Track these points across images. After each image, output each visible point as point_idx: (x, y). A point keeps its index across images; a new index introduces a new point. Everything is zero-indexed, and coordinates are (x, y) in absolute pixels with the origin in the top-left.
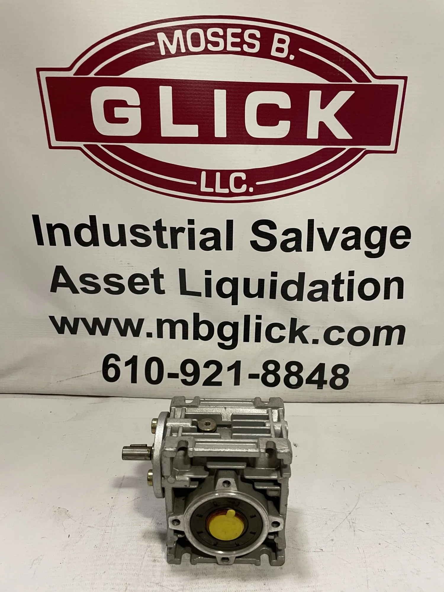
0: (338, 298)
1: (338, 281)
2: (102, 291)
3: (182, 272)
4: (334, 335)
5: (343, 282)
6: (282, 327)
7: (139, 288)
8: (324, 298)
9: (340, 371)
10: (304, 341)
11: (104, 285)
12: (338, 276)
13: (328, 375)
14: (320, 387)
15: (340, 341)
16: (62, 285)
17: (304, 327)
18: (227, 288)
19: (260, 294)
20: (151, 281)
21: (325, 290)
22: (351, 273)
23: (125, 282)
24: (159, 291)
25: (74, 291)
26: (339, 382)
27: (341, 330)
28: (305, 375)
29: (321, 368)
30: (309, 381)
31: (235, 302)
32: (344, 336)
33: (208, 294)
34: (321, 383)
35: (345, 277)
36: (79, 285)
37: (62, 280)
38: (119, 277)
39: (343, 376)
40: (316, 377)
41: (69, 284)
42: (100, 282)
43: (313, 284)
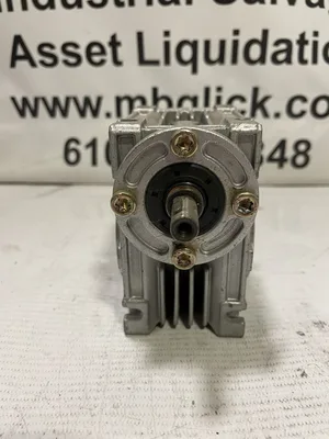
0: (302, 61)
1: (302, 41)
2: (60, 64)
3: (140, 36)
4: (298, 107)
5: (306, 42)
6: (243, 99)
7: (96, 59)
8: (288, 60)
9: (302, 147)
10: (266, 115)
11: (61, 57)
12: (303, 36)
13: (290, 153)
14: (281, 166)
15: (302, 113)
16: (21, 58)
17: (266, 98)
18: (187, 53)
19: (221, 59)
20: (109, 50)
21: (289, 51)
22: (316, 34)
23: (82, 51)
24: (117, 62)
25: (33, 64)
26: (300, 160)
27: (304, 99)
28: (266, 153)
29: (282, 145)
30: (271, 159)
31: (195, 70)
32: (307, 107)
33: (167, 61)
34: (282, 161)
35: (310, 37)
36: (37, 57)
37: (20, 52)
38: (76, 46)
39: (305, 153)
40: (277, 155)
41: (27, 56)
42: (58, 52)
43: (277, 43)
